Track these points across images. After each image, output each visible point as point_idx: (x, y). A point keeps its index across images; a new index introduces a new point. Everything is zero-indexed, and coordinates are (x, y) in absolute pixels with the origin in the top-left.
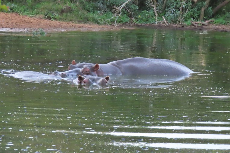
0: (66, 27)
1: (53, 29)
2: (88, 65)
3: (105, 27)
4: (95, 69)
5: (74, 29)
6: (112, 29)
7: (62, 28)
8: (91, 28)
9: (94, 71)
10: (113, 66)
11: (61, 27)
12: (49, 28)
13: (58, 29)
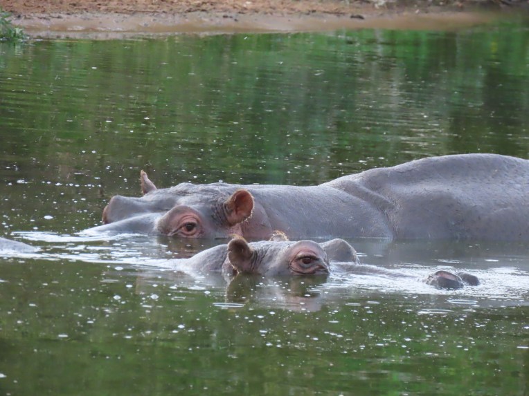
0: (130, 8)
1: (64, 16)
2: (196, 197)
3: (323, 9)
4: (234, 216)
5: (170, 18)
6: (361, 18)
7: (108, 10)
8: (256, 11)
9: (231, 225)
10: (346, 194)
11: (103, 8)
12: (44, 12)
13: (89, 15)
